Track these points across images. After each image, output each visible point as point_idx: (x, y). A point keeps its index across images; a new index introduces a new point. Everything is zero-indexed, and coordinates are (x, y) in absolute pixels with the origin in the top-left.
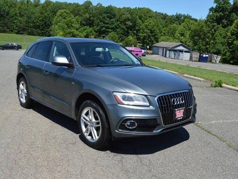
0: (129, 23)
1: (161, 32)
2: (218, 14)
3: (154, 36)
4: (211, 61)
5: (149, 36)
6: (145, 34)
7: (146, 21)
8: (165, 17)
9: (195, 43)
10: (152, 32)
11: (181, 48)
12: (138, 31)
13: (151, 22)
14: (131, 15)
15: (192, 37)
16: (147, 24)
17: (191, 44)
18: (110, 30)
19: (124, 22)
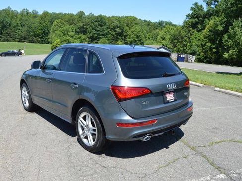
0: (118, 30)
1: (146, 37)
2: (193, 20)
3: (140, 40)
4: (187, 61)
5: (135, 41)
6: (132, 39)
7: (132, 28)
8: (149, 23)
9: (174, 46)
10: (138, 37)
11: (162, 50)
12: (126, 36)
13: (137, 28)
14: (120, 22)
15: (172, 40)
16: (133, 30)
17: (171, 46)
18: (101, 36)
19: (113, 29)
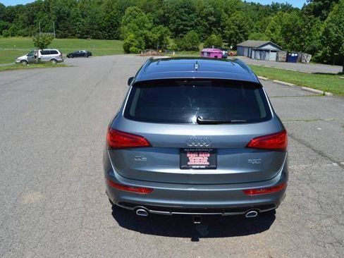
0: (212, 19)
1: (252, 28)
2: (316, 4)
3: (243, 33)
4: (300, 61)
5: (237, 34)
6: (232, 31)
7: (233, 15)
8: (257, 7)
9: (288, 41)
10: (240, 28)
11: (269, 47)
12: (223, 27)
13: (239, 16)
14: (215, 8)
15: (284, 33)
16: (233, 18)
17: (282, 41)
18: (189, 28)
19: (206, 17)
